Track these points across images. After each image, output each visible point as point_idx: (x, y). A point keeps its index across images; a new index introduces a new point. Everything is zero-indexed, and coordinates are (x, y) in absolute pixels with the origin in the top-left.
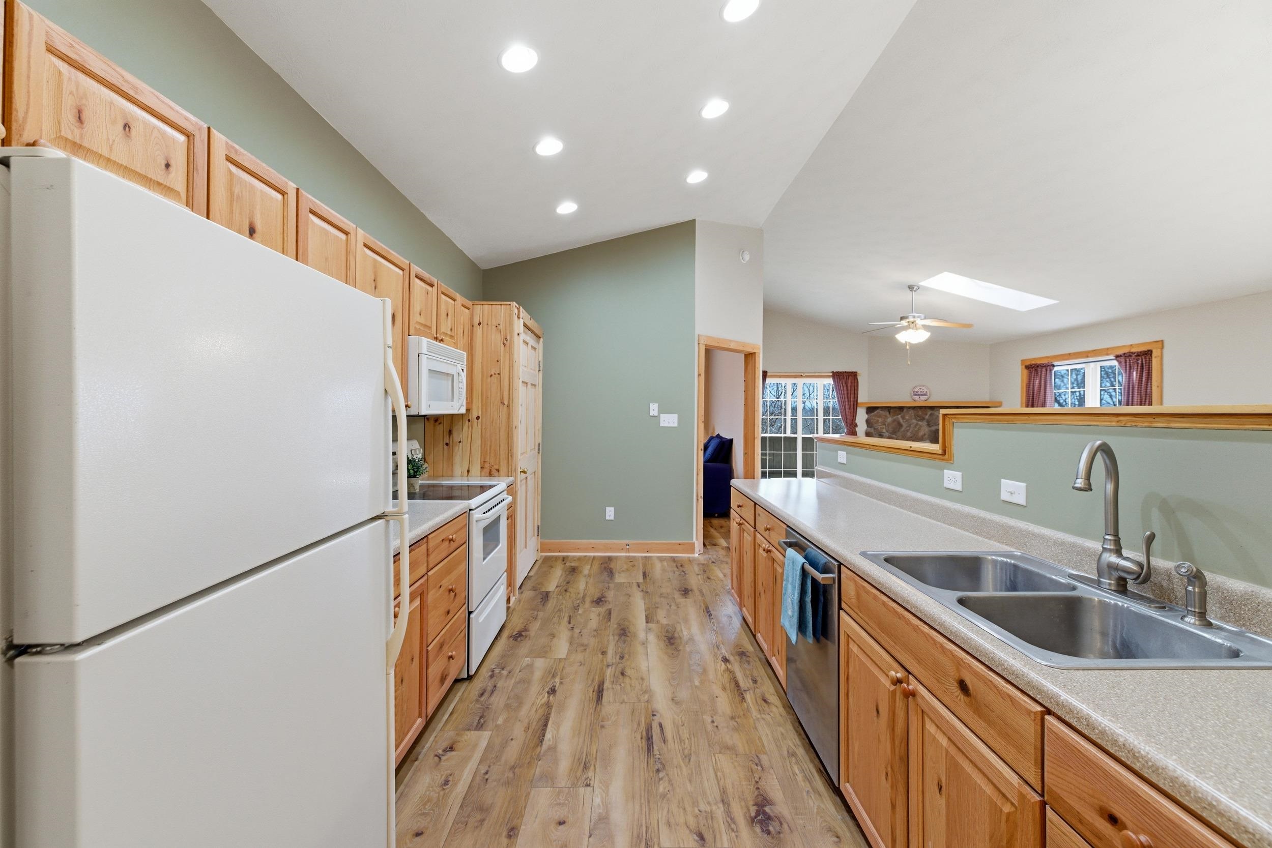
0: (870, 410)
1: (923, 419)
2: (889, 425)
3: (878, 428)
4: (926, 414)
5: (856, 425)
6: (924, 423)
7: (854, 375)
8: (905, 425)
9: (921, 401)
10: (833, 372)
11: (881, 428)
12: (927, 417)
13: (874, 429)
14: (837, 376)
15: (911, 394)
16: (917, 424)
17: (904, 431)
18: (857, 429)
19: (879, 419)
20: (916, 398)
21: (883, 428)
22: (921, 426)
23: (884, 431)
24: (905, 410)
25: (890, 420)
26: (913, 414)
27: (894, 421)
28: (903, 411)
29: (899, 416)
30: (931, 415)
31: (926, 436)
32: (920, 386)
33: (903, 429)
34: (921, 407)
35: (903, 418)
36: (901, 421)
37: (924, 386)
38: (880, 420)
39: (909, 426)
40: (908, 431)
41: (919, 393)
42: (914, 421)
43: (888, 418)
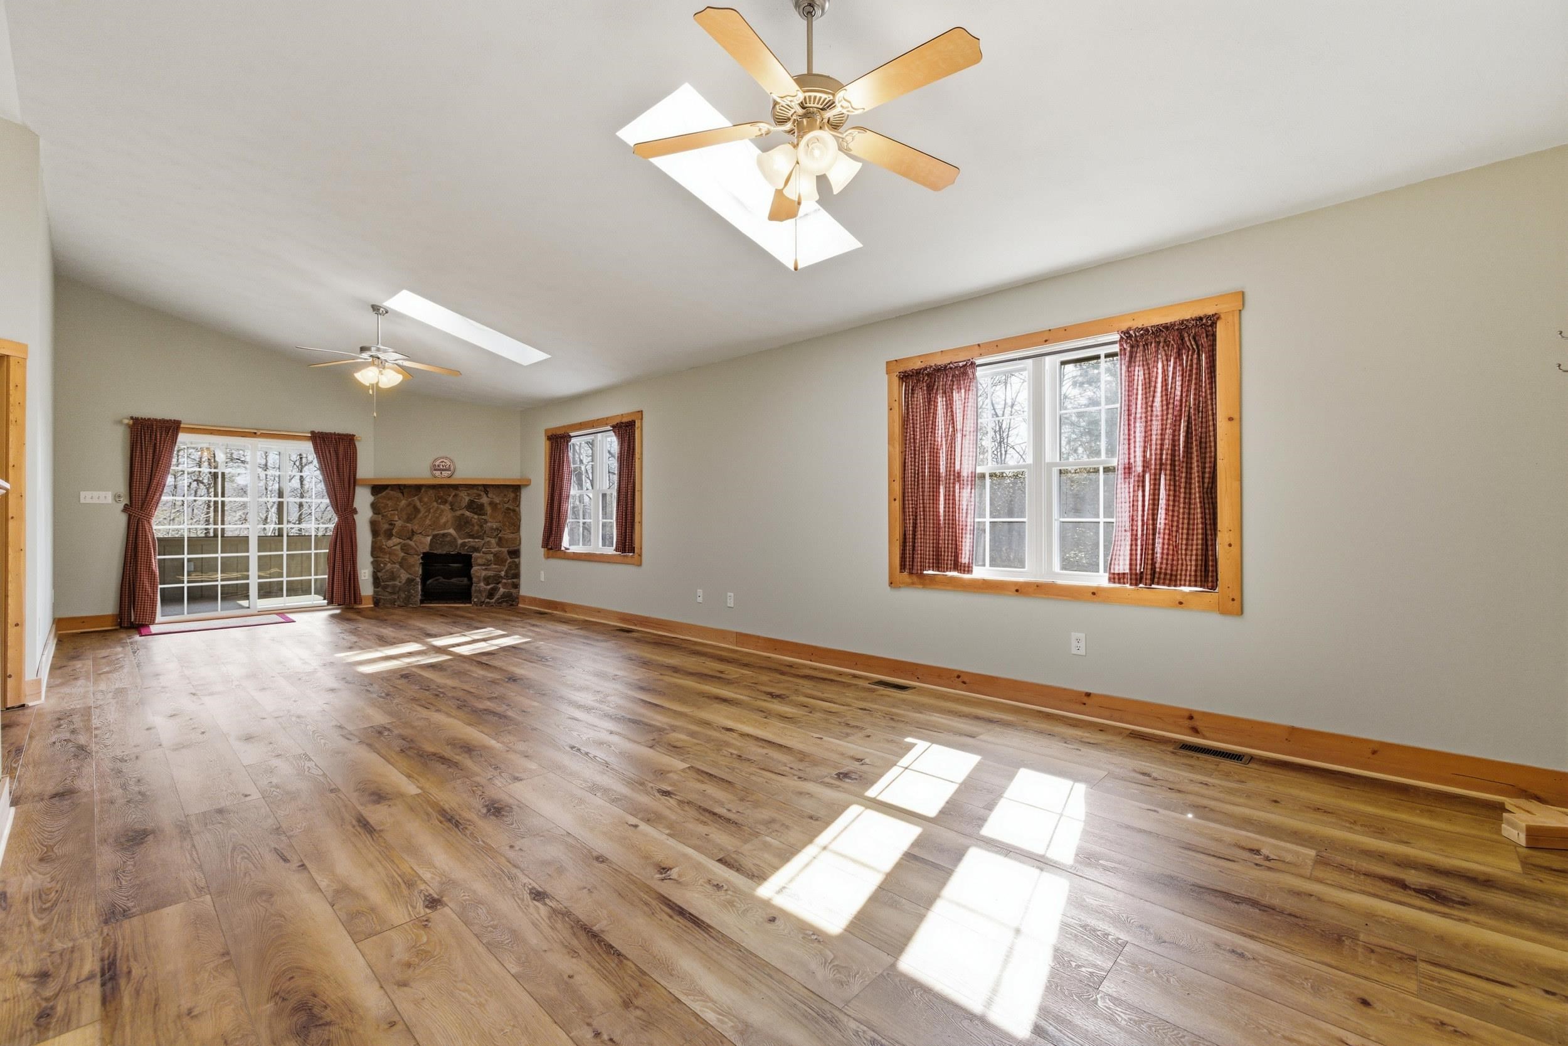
0: (377, 489)
1: (445, 502)
2: (402, 510)
3: (387, 515)
4: (450, 496)
5: (355, 511)
6: (447, 507)
7: (348, 441)
8: (423, 511)
9: (442, 478)
10: (313, 433)
11: (391, 514)
12: (450, 499)
13: (383, 516)
14: (321, 441)
15: (431, 469)
16: (438, 508)
17: (421, 518)
18: (355, 516)
19: (388, 502)
20: (437, 473)
21: (394, 514)
22: (442, 511)
23: (396, 518)
24: (423, 490)
25: (403, 502)
26: (433, 495)
27: (409, 505)
28: (420, 492)
29: (416, 498)
30: (456, 495)
31: (450, 523)
32: (443, 458)
33: (420, 515)
34: (442, 486)
35: (421, 500)
36: (418, 504)
37: (447, 458)
38: (390, 503)
39: (429, 511)
40: (426, 517)
41: (441, 467)
42: (435, 504)
43: (401, 500)
